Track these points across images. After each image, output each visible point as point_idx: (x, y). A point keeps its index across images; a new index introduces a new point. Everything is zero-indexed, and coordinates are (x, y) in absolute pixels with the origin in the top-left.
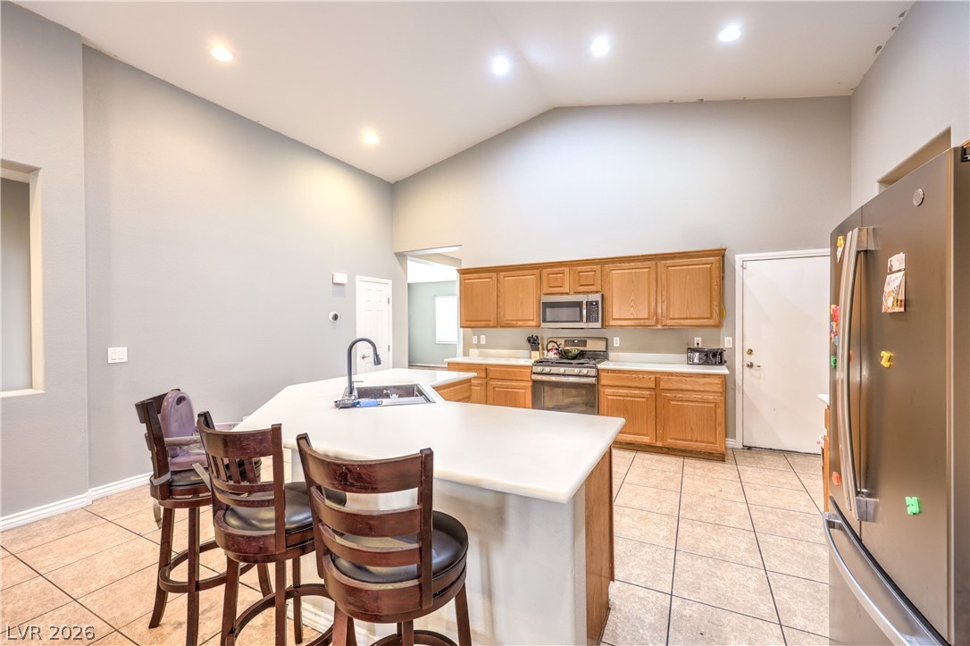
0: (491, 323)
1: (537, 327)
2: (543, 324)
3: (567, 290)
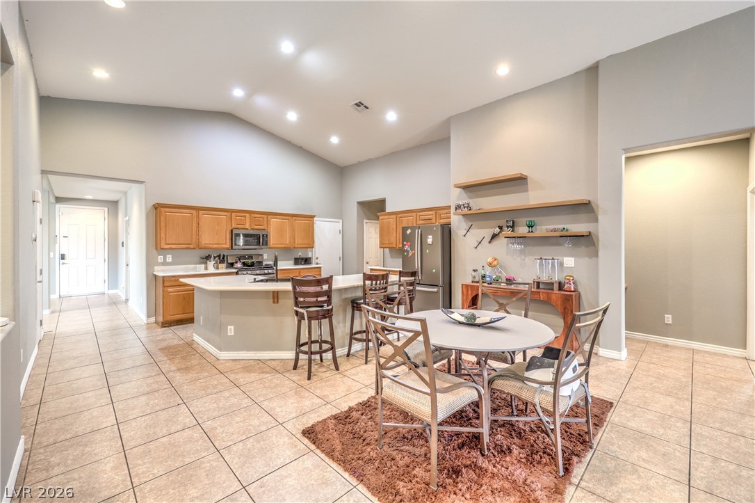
0: (192, 246)
1: (228, 249)
2: (234, 247)
3: (247, 227)
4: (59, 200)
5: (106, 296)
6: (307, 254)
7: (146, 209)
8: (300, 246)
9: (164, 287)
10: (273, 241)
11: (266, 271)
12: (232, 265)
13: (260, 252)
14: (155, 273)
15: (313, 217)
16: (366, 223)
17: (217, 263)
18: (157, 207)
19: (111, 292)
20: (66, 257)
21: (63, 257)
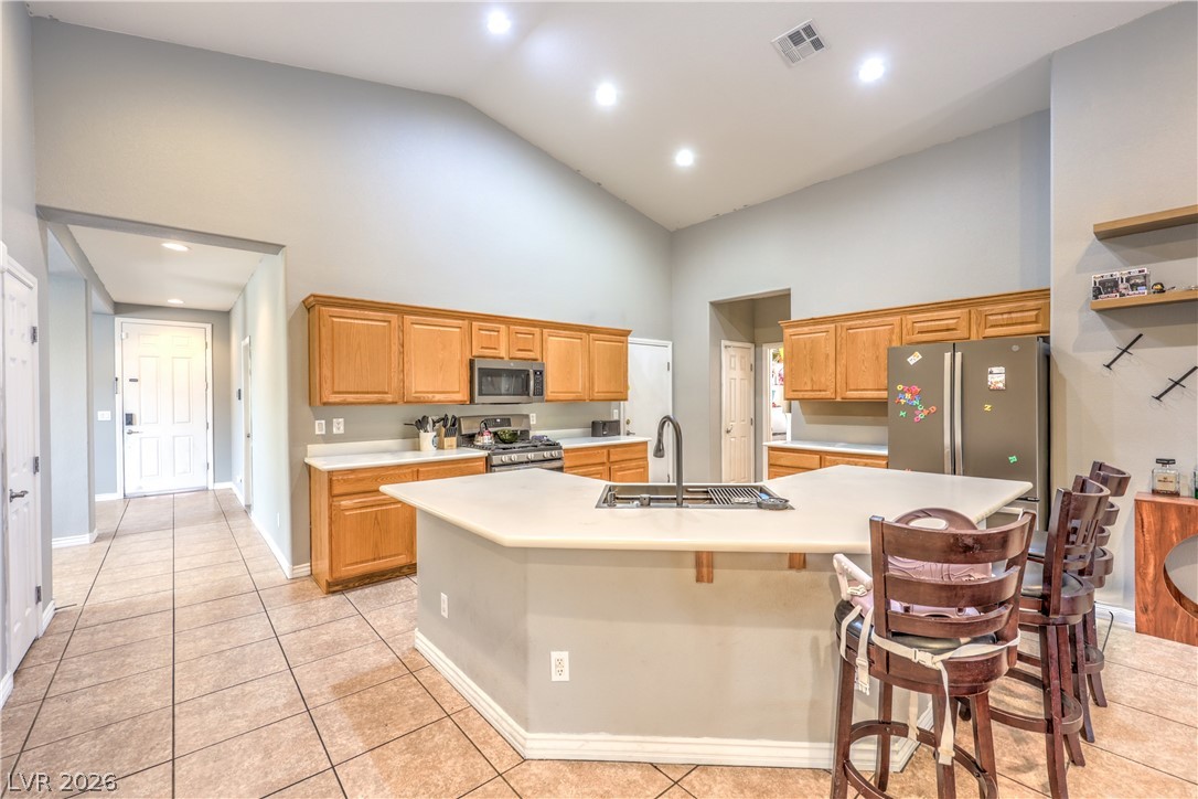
0: (389, 398)
1: (462, 403)
2: (477, 398)
3: (503, 353)
4: (120, 308)
5: (211, 494)
6: (610, 414)
7: (288, 311)
8: (602, 396)
9: (332, 496)
10: (552, 386)
11: (547, 454)
12: (470, 439)
13: (523, 409)
14: (307, 460)
15: (626, 333)
16: (726, 347)
17: (438, 435)
18: (313, 306)
19: (220, 486)
20: (137, 419)
21: (129, 419)
